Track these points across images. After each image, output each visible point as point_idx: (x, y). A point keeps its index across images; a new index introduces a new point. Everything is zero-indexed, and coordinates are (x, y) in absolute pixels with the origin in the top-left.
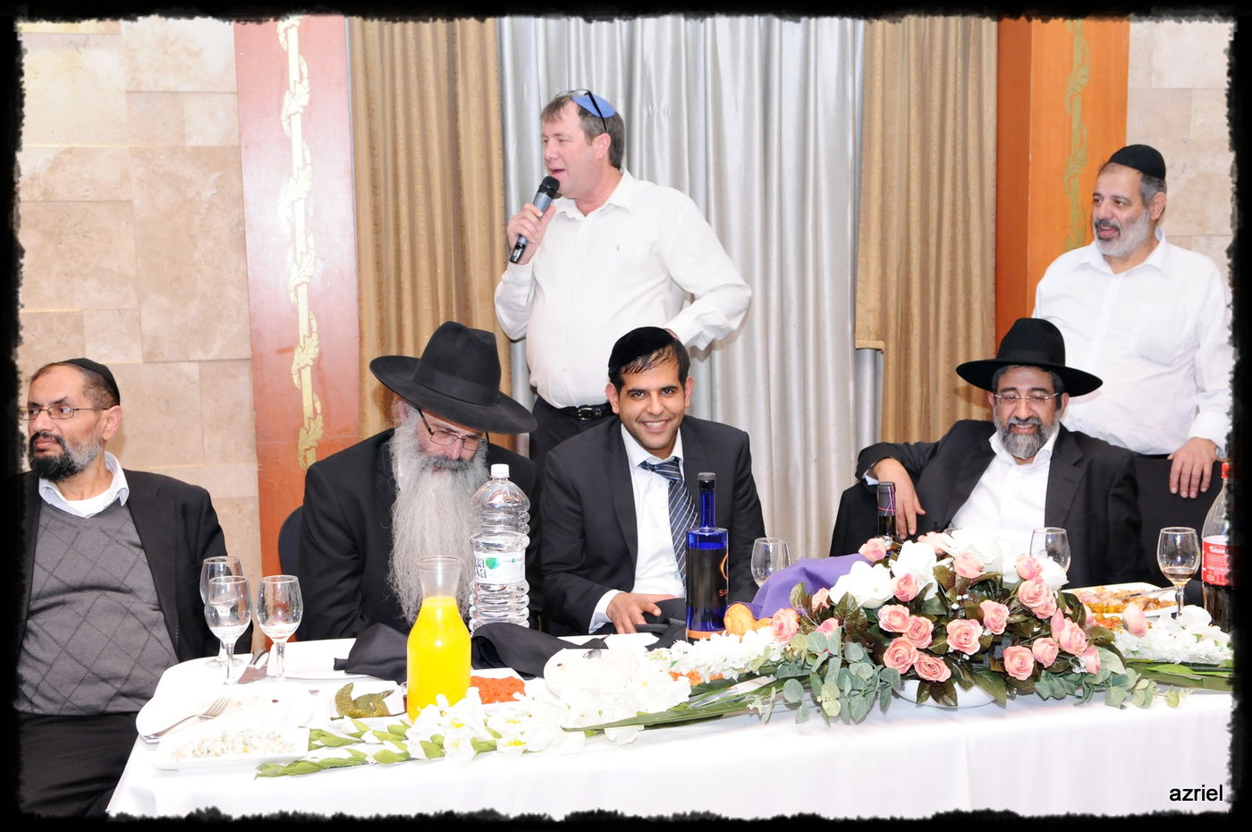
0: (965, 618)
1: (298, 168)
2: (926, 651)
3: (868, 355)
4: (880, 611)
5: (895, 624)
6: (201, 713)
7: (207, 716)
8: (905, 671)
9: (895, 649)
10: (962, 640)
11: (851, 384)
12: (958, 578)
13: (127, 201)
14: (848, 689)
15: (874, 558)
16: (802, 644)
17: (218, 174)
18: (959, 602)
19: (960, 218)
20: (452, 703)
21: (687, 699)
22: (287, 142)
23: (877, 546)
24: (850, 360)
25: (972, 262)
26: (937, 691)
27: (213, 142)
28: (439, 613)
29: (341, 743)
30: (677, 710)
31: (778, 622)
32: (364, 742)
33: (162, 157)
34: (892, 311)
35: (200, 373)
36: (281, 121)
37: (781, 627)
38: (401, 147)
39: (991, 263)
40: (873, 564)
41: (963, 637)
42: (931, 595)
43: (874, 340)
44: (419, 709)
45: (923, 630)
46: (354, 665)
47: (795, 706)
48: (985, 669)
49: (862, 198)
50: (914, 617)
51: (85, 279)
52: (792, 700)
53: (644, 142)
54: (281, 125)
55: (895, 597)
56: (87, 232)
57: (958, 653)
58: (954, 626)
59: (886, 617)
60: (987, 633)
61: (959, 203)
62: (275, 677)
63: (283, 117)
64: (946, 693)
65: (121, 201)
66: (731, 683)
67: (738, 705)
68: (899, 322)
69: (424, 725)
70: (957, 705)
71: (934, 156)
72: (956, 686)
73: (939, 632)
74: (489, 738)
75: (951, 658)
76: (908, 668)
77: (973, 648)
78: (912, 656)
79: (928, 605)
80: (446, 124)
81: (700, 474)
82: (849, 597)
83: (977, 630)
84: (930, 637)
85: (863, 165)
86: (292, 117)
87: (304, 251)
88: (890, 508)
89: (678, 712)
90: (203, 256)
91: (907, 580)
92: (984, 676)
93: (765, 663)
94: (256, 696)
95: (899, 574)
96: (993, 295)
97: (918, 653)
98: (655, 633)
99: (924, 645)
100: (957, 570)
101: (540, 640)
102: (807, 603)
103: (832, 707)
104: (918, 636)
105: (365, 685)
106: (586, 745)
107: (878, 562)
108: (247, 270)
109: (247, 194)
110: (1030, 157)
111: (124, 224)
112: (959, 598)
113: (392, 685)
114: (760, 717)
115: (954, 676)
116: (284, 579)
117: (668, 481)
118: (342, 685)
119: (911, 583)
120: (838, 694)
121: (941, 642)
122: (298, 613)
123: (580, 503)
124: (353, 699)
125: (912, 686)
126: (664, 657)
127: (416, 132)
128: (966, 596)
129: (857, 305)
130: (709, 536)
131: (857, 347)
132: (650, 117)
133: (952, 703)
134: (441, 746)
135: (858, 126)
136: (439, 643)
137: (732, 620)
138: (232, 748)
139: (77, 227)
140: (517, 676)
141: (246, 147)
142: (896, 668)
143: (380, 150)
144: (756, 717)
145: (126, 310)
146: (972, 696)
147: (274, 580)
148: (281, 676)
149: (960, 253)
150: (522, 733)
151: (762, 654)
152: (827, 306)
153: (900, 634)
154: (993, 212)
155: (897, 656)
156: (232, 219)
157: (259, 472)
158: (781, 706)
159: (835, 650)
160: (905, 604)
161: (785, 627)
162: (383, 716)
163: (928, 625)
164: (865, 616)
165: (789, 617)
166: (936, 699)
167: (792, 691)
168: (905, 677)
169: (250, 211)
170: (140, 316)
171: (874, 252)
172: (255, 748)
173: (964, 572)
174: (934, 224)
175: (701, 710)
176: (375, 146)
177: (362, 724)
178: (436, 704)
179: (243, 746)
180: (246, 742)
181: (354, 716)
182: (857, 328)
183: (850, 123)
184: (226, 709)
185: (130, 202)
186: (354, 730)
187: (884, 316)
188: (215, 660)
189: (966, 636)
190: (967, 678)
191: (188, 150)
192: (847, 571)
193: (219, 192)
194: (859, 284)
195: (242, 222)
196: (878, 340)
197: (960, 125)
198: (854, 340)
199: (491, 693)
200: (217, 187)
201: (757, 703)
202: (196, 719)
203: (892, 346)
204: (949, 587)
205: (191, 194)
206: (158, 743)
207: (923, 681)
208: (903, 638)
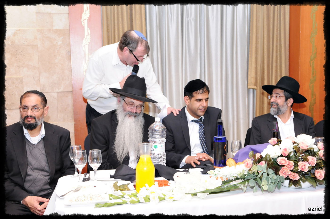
0: (303, 161)
1: (86, 35)
2: (292, 171)
3: (251, 91)
4: (278, 159)
5: (282, 163)
6: (74, 189)
7: (75, 191)
8: (286, 177)
9: (283, 170)
10: (303, 168)
11: (247, 99)
12: (300, 149)
13: (36, 45)
14: (270, 182)
15: (274, 144)
16: (255, 169)
17: (63, 37)
18: (301, 156)
19: (278, 50)
20: (150, 187)
21: (221, 185)
22: (83, 27)
23: (274, 140)
24: (246, 92)
25: (282, 63)
26: (295, 183)
27: (61, 28)
28: (145, 159)
29: (118, 198)
30: (217, 188)
31: (247, 162)
32: (125, 198)
33: (46, 32)
34: (259, 78)
35: (57, 96)
36: (81, 22)
37: (248, 164)
38: (116, 29)
39: (288, 63)
40: (274, 146)
41: (303, 167)
42: (292, 154)
43: (253, 86)
44: (140, 188)
45: (291, 165)
46: (116, 177)
47: (252, 188)
48: (309, 177)
49: (250, 44)
50: (288, 161)
51: (23, 68)
52: (252, 185)
53: (187, 28)
54: (81, 23)
55: (282, 155)
56: (24, 54)
57: (301, 172)
58: (300, 163)
59: (280, 161)
60: (310, 166)
61: (278, 46)
62: (94, 180)
63: (82, 20)
64: (298, 183)
65: (34, 45)
66: (232, 181)
67: (235, 187)
68: (261, 81)
69: (142, 193)
70: (301, 187)
71: (271, 32)
72: (301, 181)
73: (296, 165)
74: (163, 196)
75: (299, 173)
76: (287, 176)
77: (306, 170)
78: (288, 172)
79: (291, 158)
80: (129, 22)
81: (218, 120)
82: (268, 155)
83: (307, 165)
84: (293, 167)
85: (250, 35)
86: (85, 20)
87: (88, 60)
88: (276, 129)
89: (218, 189)
90: (58, 61)
91: (285, 150)
92: (309, 179)
93: (243, 175)
94: (89, 185)
95: (283, 148)
96: (288, 73)
97: (290, 171)
98: (202, 168)
99: (291, 169)
100: (300, 147)
101: (170, 170)
102: (254, 157)
103: (265, 187)
104: (290, 166)
105: (121, 182)
106: (192, 198)
107: (275, 145)
108: (71, 65)
109: (71, 43)
110: (300, 32)
111: (35, 52)
112: (301, 155)
113: (129, 182)
114: (243, 191)
115: (300, 179)
116: (96, 150)
117: (199, 125)
118: (114, 182)
119: (287, 151)
120: (267, 183)
121: (296, 168)
122: (100, 161)
123: (172, 133)
124: (118, 186)
125: (287, 182)
126: (213, 173)
127: (121, 25)
128: (303, 155)
129: (249, 76)
130: (221, 138)
131: (249, 88)
132: (188, 21)
133: (300, 187)
134: (149, 199)
135: (249, 24)
136: (145, 169)
137: (229, 163)
138: (87, 199)
139: (21, 52)
140: (166, 180)
141: (71, 29)
142: (283, 176)
143: (110, 30)
144: (241, 191)
145: (36, 77)
146: (306, 184)
147: (94, 151)
148: (95, 180)
149: (278, 61)
150: (173, 195)
151: (242, 172)
152: (240, 76)
153: (284, 166)
154: (289, 48)
155: (284, 172)
156: (67, 50)
157: (74, 124)
158: (248, 188)
159: (265, 171)
160: (285, 157)
161: (249, 164)
162: (129, 190)
163: (292, 163)
164: (273, 161)
165: (250, 161)
166: (295, 185)
167: (252, 183)
168: (286, 179)
169: (72, 48)
170: (40, 79)
171: (254, 60)
172: (94, 199)
173: (303, 147)
174: (271, 52)
175: (225, 188)
176: (109, 29)
177: (123, 192)
178: (145, 186)
179: (90, 198)
180: (91, 197)
181: (121, 190)
182: (248, 83)
183: (247, 23)
184: (81, 189)
185: (37, 45)
186: (122, 194)
187: (256, 79)
188: (73, 176)
189: (304, 166)
190: (304, 179)
191: (54, 30)
192: (266, 147)
193: (63, 42)
194: (249, 70)
195: (70, 51)
196: (255, 86)
197: (279, 23)
198: (248, 86)
199: (161, 184)
200: (62, 41)
201: (242, 186)
202: (73, 191)
203: (258, 88)
204: (298, 152)
205: (55, 43)
206: (64, 198)
207: (291, 180)
208: (285, 167)
